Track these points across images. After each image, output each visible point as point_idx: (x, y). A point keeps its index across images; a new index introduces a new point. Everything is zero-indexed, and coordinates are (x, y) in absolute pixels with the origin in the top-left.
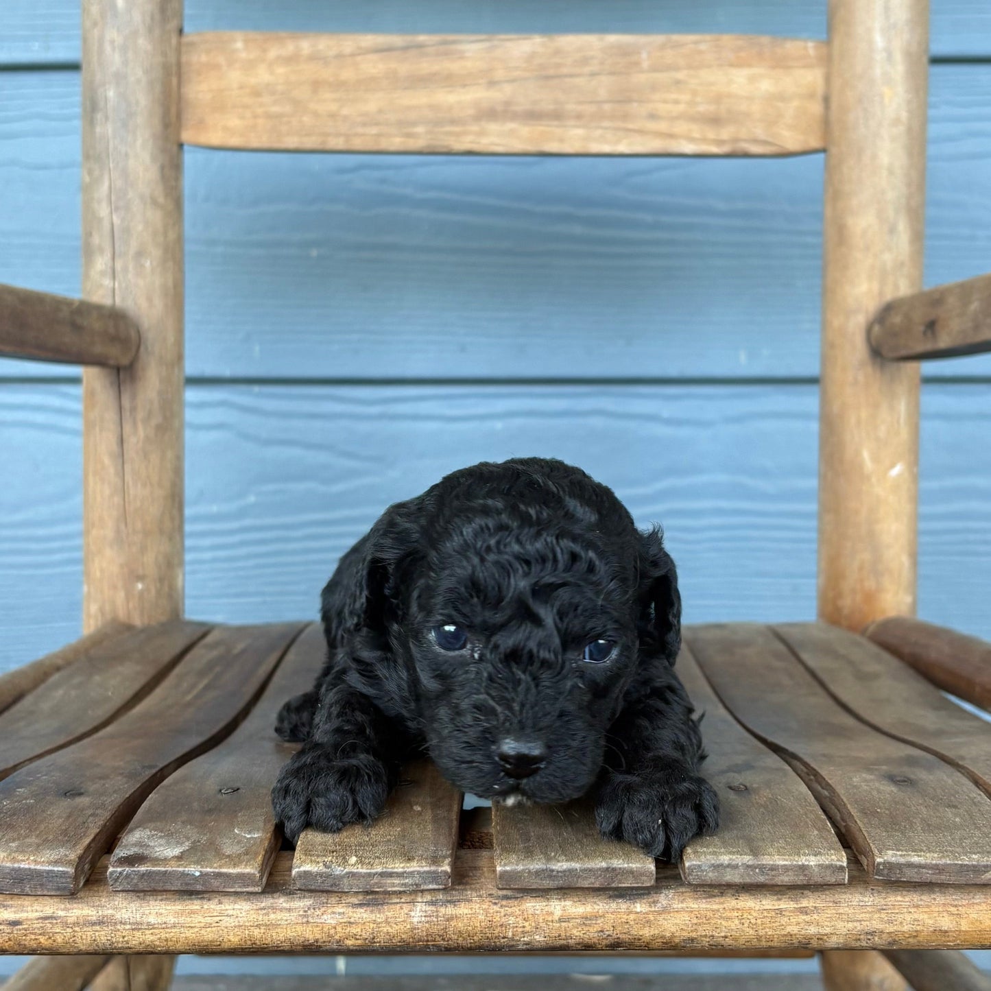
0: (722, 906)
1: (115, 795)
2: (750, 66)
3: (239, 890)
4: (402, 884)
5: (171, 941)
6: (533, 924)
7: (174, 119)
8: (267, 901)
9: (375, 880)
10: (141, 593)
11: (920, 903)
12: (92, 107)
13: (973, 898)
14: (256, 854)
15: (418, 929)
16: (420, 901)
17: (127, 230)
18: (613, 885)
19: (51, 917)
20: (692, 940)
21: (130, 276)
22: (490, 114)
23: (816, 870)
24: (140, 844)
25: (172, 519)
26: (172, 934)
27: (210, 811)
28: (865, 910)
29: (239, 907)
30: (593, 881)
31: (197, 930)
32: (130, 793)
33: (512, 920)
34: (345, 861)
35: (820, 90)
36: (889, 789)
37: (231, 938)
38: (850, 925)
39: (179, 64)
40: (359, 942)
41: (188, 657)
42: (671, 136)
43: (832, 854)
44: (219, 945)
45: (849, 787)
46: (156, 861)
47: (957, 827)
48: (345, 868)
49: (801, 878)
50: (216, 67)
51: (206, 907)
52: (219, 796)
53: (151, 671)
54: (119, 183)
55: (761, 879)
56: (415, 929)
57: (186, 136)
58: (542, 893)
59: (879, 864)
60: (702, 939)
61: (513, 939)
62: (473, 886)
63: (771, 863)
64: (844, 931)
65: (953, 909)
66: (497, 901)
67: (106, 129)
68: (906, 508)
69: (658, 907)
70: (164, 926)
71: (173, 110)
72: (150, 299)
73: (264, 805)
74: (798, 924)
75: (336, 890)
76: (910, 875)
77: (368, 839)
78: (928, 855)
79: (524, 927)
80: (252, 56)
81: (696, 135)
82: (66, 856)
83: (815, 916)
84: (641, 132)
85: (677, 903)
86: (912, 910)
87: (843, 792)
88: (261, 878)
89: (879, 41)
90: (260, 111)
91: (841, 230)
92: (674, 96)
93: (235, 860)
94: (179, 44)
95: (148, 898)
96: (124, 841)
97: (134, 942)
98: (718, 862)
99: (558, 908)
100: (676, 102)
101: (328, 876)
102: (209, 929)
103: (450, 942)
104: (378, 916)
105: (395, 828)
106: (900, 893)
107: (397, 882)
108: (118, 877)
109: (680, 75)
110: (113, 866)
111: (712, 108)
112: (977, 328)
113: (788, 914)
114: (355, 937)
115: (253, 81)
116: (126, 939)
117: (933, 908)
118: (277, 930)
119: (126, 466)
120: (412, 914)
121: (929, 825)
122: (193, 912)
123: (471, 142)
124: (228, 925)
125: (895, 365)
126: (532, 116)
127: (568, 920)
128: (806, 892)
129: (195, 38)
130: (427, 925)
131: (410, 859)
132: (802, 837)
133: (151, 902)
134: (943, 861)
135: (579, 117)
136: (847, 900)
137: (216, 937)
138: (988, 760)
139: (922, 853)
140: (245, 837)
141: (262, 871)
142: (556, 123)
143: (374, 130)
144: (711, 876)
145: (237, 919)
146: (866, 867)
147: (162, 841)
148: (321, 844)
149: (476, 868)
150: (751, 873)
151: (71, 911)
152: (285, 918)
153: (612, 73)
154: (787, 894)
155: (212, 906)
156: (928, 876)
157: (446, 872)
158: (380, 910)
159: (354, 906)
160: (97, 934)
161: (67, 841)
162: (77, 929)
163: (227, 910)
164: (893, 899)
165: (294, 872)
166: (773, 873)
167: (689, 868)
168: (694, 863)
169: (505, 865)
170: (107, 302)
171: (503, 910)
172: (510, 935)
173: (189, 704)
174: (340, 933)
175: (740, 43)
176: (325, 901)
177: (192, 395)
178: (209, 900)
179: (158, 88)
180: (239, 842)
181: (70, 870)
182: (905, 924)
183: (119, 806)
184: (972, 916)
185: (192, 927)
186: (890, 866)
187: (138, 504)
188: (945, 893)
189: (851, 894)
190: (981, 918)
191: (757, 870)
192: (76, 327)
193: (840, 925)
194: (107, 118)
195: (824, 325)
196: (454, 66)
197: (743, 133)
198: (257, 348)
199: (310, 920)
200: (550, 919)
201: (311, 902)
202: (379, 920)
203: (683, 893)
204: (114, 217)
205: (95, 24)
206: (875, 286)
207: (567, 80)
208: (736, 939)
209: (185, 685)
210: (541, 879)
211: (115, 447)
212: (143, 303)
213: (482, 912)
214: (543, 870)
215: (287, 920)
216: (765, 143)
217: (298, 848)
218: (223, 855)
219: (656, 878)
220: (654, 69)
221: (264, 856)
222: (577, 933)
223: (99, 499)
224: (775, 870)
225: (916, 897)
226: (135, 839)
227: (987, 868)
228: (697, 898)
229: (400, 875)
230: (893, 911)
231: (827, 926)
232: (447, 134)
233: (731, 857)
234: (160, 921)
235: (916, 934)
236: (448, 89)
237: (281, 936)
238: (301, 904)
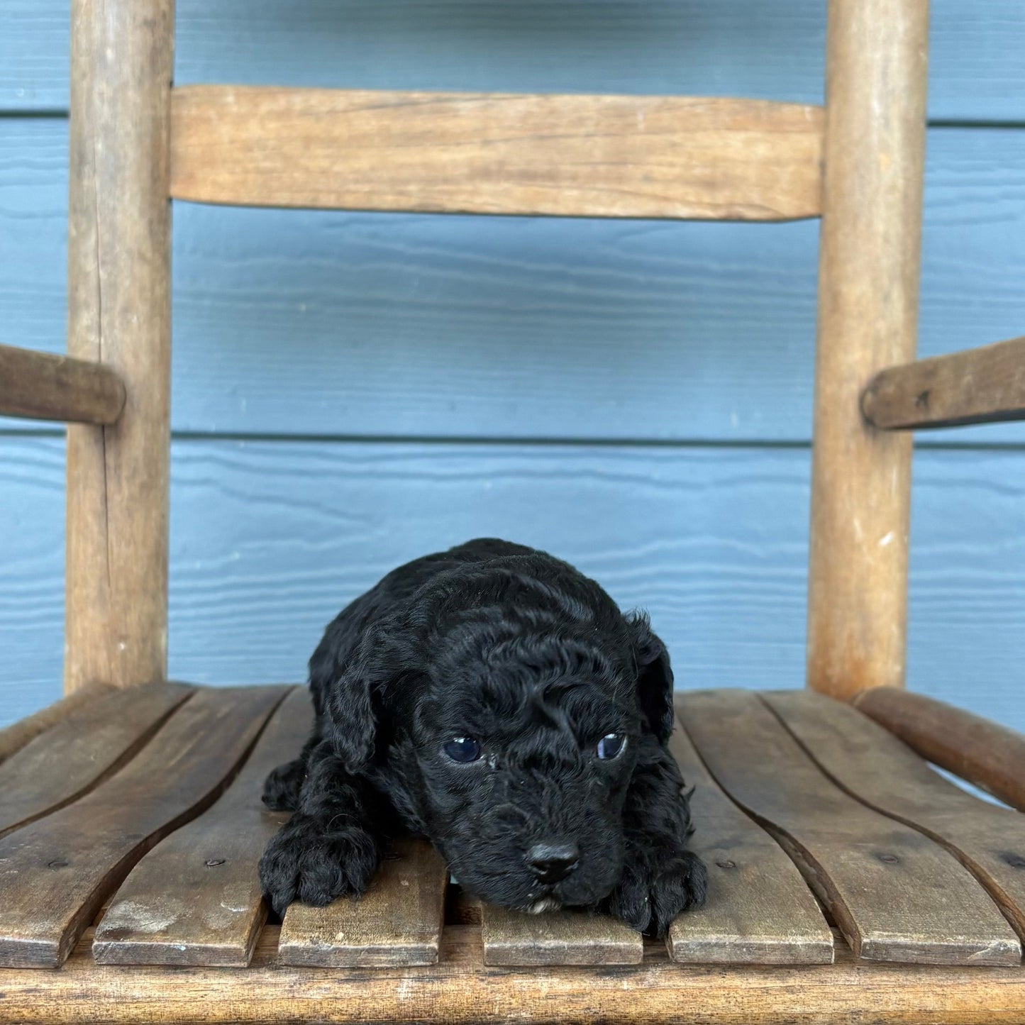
0: (708, 985)
1: (99, 867)
2: (746, 130)
3: (225, 965)
4: (390, 961)
5: (155, 1015)
6: (520, 1001)
7: (163, 173)
8: (253, 976)
9: (362, 956)
10: (124, 653)
11: (905, 983)
12: (79, 160)
13: (959, 978)
14: (243, 929)
15: (404, 1005)
16: (407, 976)
17: (114, 286)
18: (601, 963)
19: (35, 990)
20: (679, 1018)
21: (116, 332)
22: (484, 173)
23: (803, 949)
24: (124, 917)
25: (155, 579)
26: (157, 1008)
27: (195, 884)
28: (851, 990)
29: (224, 982)
30: (580, 958)
31: (181, 1004)
32: (114, 863)
33: (498, 997)
34: (332, 936)
35: (816, 156)
36: (876, 867)
37: (216, 1012)
38: (836, 1005)
39: (168, 117)
40: (345, 1017)
41: (172, 720)
42: (666, 199)
43: (819, 934)
44: (204, 1019)
45: (836, 865)
46: (142, 935)
47: (943, 907)
48: (332, 944)
49: (788, 957)
50: (207, 121)
51: (191, 981)
52: (205, 869)
53: (134, 735)
54: (106, 238)
55: (748, 958)
56: (401, 1005)
57: (175, 190)
58: (530, 970)
59: (865, 944)
60: (690, 1017)
61: (499, 1016)
62: (460, 963)
63: (759, 942)
64: (830, 1010)
65: (938, 990)
67: (94, 182)
68: (896, 576)
69: (645, 985)
70: (148, 1000)
71: (162, 164)
72: (136, 357)
73: (250, 878)
74: (784, 1002)
75: (322, 965)
76: (896, 955)
77: (355, 915)
78: (914, 936)
79: (510, 1004)
80: (243, 111)
81: (692, 198)
82: (50, 929)
83: (801, 995)
84: (636, 194)
85: (663, 981)
86: (898, 990)
87: (831, 871)
88: (247, 953)
89: (876, 107)
90: (251, 166)
91: (836, 296)
92: (669, 158)
93: (220, 935)
94: (169, 96)
95: (132, 971)
96: (109, 914)
97: (118, 1016)
98: (706, 941)
99: (546, 985)
100: (672, 165)
101: (315, 952)
102: (193, 1004)
103: (436, 1018)
104: (365, 991)
105: (383, 904)
106: (885, 972)
107: (384, 958)
108: (103, 951)
109: (677, 138)
110: (98, 940)
111: (707, 171)
112: (969, 401)
113: (774, 992)
114: (340, 1012)
115: (244, 135)
116: (110, 1012)
117: (918, 988)
118: (262, 1005)
119: (110, 524)
120: (399, 990)
121: (915, 905)
122: (177, 987)
123: (465, 201)
124: (213, 999)
125: (888, 434)
126: (527, 176)
127: (555, 997)
128: (791, 971)
129: (186, 92)
130: (413, 1001)
131: (397, 936)
132: (790, 916)
133: (135, 976)
134: (929, 942)
135: (574, 178)
136: (833, 979)
137: (201, 1011)
138: (975, 838)
139: (909, 934)
140: (231, 911)
141: (248, 947)
142: (550, 184)
143: (366, 188)
144: (698, 955)
145: (222, 994)
146: (852, 947)
147: (148, 915)
148: (308, 919)
149: (463, 944)
150: (738, 952)
151: (55, 984)
152: (270, 993)
153: (607, 135)
154: (773, 973)
155: (197, 981)
156: (914, 956)
157: (433, 949)
158: (366, 985)
159: (341, 981)
160: (81, 1007)
161: (52, 914)
162: (60, 1002)
163: (212, 984)
164: (878, 978)
165: (280, 948)
166: (761, 952)
167: (676, 947)
168: (682, 941)
169: (493, 942)
170: (93, 358)
171: (489, 987)
172: (497, 1011)
173: (172, 771)
174: (326, 1008)
175: (737, 106)
176: (311, 976)
177: (177, 449)
178: (194, 974)
179: (148, 141)
180: (225, 917)
181: (55, 943)
182: (890, 1004)
183: (104, 878)
184: (956, 996)
185: (176, 1001)
186: (876, 946)
187: (122, 563)
188: (930, 973)
189: (837, 973)
190: (966, 999)
191: (744, 950)
192: (62, 385)
193: (826, 1004)
194: (95, 171)
195: (817, 392)
196: (449, 125)
197: (739, 198)
198: (244, 403)
199: (296, 995)
200: (537, 996)
201: (297, 978)
202: (365, 996)
203: (670, 970)
204: (101, 272)
205: (84, 76)
206: (869, 355)
207: (562, 140)
208: (722, 1018)
209: (168, 750)
210: (529, 957)
211: (99, 506)
212: (129, 359)
213: (468, 988)
214: (531, 948)
215: (272, 995)
216: (761, 208)
217: (285, 923)
218: (209, 929)
219: (644, 956)
220: (650, 131)
221: (250, 931)
222: (564, 1010)
223: (82, 558)
224: (762, 949)
225: (901, 977)
226: (119, 912)
227: (973, 949)
228: (684, 976)
229: (387, 952)
230: (879, 991)
231: (813, 1005)
232: (440, 192)
233: (718, 935)
234: (144, 995)
235: (901, 1014)
236: (442, 147)
237: (267, 1011)
238: (287, 979)
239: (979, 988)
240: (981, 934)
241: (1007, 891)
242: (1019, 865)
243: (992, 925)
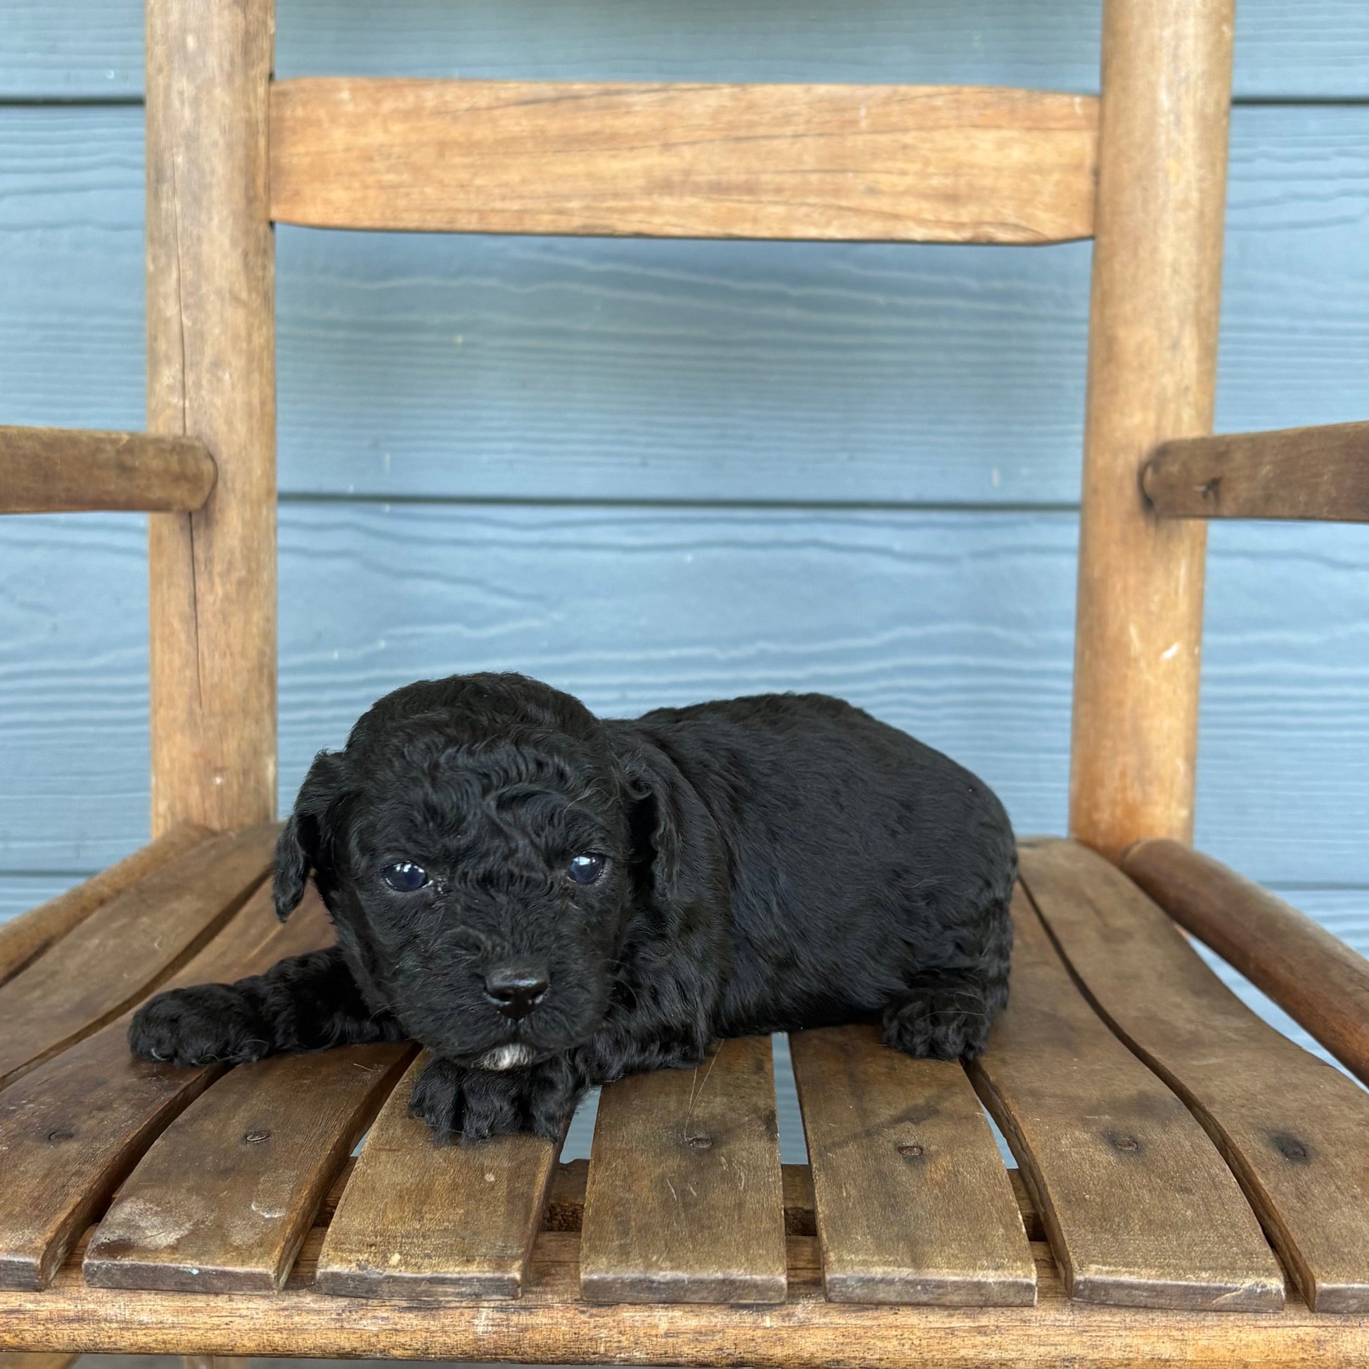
0: (875, 1322)
1: (112, 1139)
2: (999, 127)
3: (249, 1293)
4: (458, 1293)
5: (170, 1343)
6: (632, 1339)
7: (260, 191)
8: (291, 1300)
9: (423, 1287)
10: (221, 788)
11: (1134, 1324)
12: (156, 176)
13: (1204, 1319)
14: (273, 1245)
15: (484, 1340)
16: (487, 1305)
17: (200, 335)
18: (732, 1301)
19: (18, 1311)
20: (838, 1362)
21: (204, 393)
23: (996, 1288)
24: (129, 1224)
25: (260, 696)
26: (171, 1336)
27: (225, 1173)
28: (1062, 1332)
29: (254, 1306)
30: (706, 1295)
31: (202, 1332)
32: (132, 1135)
33: (604, 1333)
34: (386, 1259)
35: (1089, 161)
36: (1105, 1157)
37: (246, 1342)
38: (1042, 1350)
39: (267, 120)
40: (410, 1352)
41: (265, 887)
42: (896, 217)
43: (1017, 1268)
44: (233, 1348)
45: (1054, 1155)
46: (145, 1251)
47: (1186, 1225)
48: (385, 1271)
49: (977, 1297)
50: (318, 123)
51: (212, 1304)
52: (243, 1148)
53: (215, 909)
54: (189, 275)
55: (924, 1298)
56: (480, 1340)
57: (278, 212)
59: (1079, 1283)
60: (852, 1361)
61: (605, 1355)
62: (555, 1288)
63: (938, 1278)
64: (1034, 1357)
65: (1177, 1334)
66: (585, 1309)
67: (173, 205)
68: (1184, 699)
69: (794, 1321)
70: (160, 1326)
72: (229, 423)
74: (975, 1346)
75: (373, 1296)
76: (1117, 1295)
77: (418, 1227)
78: (1143, 1272)
79: (620, 1341)
80: (362, 108)
81: (928, 216)
82: (31, 1241)
83: (997, 1338)
84: (857, 211)
85: (818, 1316)
86: (1123, 1333)
87: (1045, 1164)
88: (278, 1278)
89: (1165, 99)
90: (371, 179)
92: (900, 165)
93: (244, 1254)
94: (269, 92)
96: (110, 1219)
97: (123, 1344)
98: (868, 1276)
99: (663, 1319)
101: (363, 1279)
102: (217, 1332)
103: (525, 1355)
104: (432, 1323)
105: (457, 1210)
106: (1108, 1311)
107: (450, 1290)
108: (95, 1272)
109: (908, 138)
110: (90, 1257)
111: (949, 181)
112: (1268, 501)
113: (961, 1334)
114: (402, 1346)
115: (362, 141)
116: (113, 1339)
117: (1151, 1331)
118: (303, 1336)
119: (200, 631)
120: (476, 1322)
121: (1150, 1222)
122: (195, 1311)
123: (641, 222)
124: (240, 1327)
125: (1174, 523)
126: (719, 189)
127: (676, 1334)
128: (984, 1310)
129: (289, 86)
130: (495, 1336)
131: (469, 1261)
132: (982, 1238)
133: (143, 1297)
134: (1162, 1281)
135: (778, 190)
136: (1039, 1318)
137: (226, 1341)
139: (1136, 1269)
140: (263, 1217)
141: (279, 1271)
142: (747, 198)
143: (516, 206)
144: (859, 1292)
145: (252, 1322)
147: (157, 1220)
148: (358, 1233)
149: (560, 1263)
150: (912, 1291)
151: (42, 1304)
152: (313, 1322)
153: (821, 135)
155: (220, 1304)
156: (1142, 1297)
157: (513, 1281)
158: (434, 1316)
159: (402, 1309)
160: (76, 1333)
161: (37, 1217)
162: (50, 1326)
163: (239, 1309)
164: (1098, 1318)
165: (319, 1273)
166: (940, 1291)
167: (832, 1280)
168: (837, 1275)
169: (592, 1272)
171: (592, 1320)
172: (602, 1350)
173: (251, 964)
174: (383, 1342)
175: (987, 97)
176: (363, 1302)
178: (217, 1296)
179: (240, 152)
180: (253, 1226)
181: (35, 1261)
182: (1113, 1350)
185: (195, 1329)
186: (1094, 1287)
187: (216, 678)
188: (1166, 1315)
189: (1043, 1310)
190: (1213, 1346)
191: (919, 1288)
192: (125, 470)
193: (1029, 1349)
194: (174, 191)
196: (619, 124)
197: (989, 214)
198: (388, 457)
199: (346, 1325)
200: (653, 1333)
201: (346, 1303)
202: (433, 1329)
203: (825, 1305)
204: (184, 319)
205: (160, 70)
206: (1152, 418)
207: (763, 142)
208: (895, 1362)
209: (253, 931)
210: (638, 1291)
211: (187, 609)
212: (220, 425)
213: (565, 1322)
214: (641, 1281)
215: (315, 1324)
216: (1016, 227)
217: (327, 1240)
218: (231, 1245)
219: (789, 1290)
220: (875, 130)
221: (284, 1249)
222: (688, 1351)
223: (167, 671)
224: (942, 1287)
225: (1128, 1317)
226: (123, 1216)
227: (1220, 1291)
228: (845, 1312)
229: (454, 1282)
230: (1099, 1334)
231: (1012, 1350)
232: (610, 210)
233: (886, 1268)
234: (154, 1320)
235: (1128, 1363)
236: (613, 153)
237: (309, 1343)
238: (333, 1305)
239: (1231, 1332)
240: (1231, 1269)
241: (1275, 1198)
242: (1296, 1153)
243: (1249, 1254)
